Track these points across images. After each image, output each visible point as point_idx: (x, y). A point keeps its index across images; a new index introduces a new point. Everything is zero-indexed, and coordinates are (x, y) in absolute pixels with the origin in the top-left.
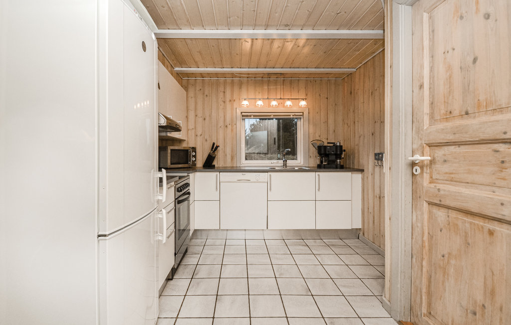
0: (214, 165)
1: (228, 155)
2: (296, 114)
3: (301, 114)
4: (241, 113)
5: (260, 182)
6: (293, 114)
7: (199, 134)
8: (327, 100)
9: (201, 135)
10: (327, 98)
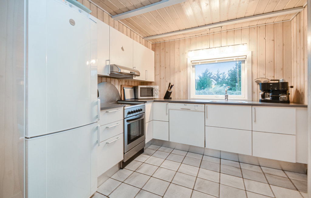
0: (171, 98)
1: (181, 91)
2: (239, 57)
3: (245, 57)
4: (191, 61)
5: (198, 111)
6: (237, 58)
7: (162, 78)
8: (273, 41)
9: (163, 78)
10: (274, 40)
